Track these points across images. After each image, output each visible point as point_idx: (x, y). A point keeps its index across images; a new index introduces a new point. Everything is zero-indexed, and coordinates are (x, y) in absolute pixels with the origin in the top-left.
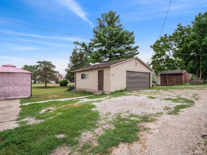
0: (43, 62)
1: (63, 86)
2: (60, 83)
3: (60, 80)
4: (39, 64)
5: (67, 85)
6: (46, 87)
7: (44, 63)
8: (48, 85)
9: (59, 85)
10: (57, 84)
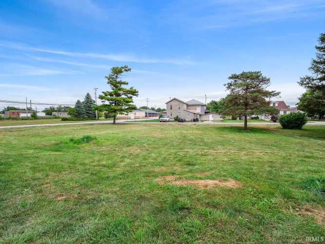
0: (242, 75)
1: (292, 128)
2: (282, 121)
3: (282, 113)
4: (233, 80)
5: (304, 127)
6: (246, 129)
7: (245, 76)
8: (252, 124)
9: (278, 124)
10: (275, 121)
